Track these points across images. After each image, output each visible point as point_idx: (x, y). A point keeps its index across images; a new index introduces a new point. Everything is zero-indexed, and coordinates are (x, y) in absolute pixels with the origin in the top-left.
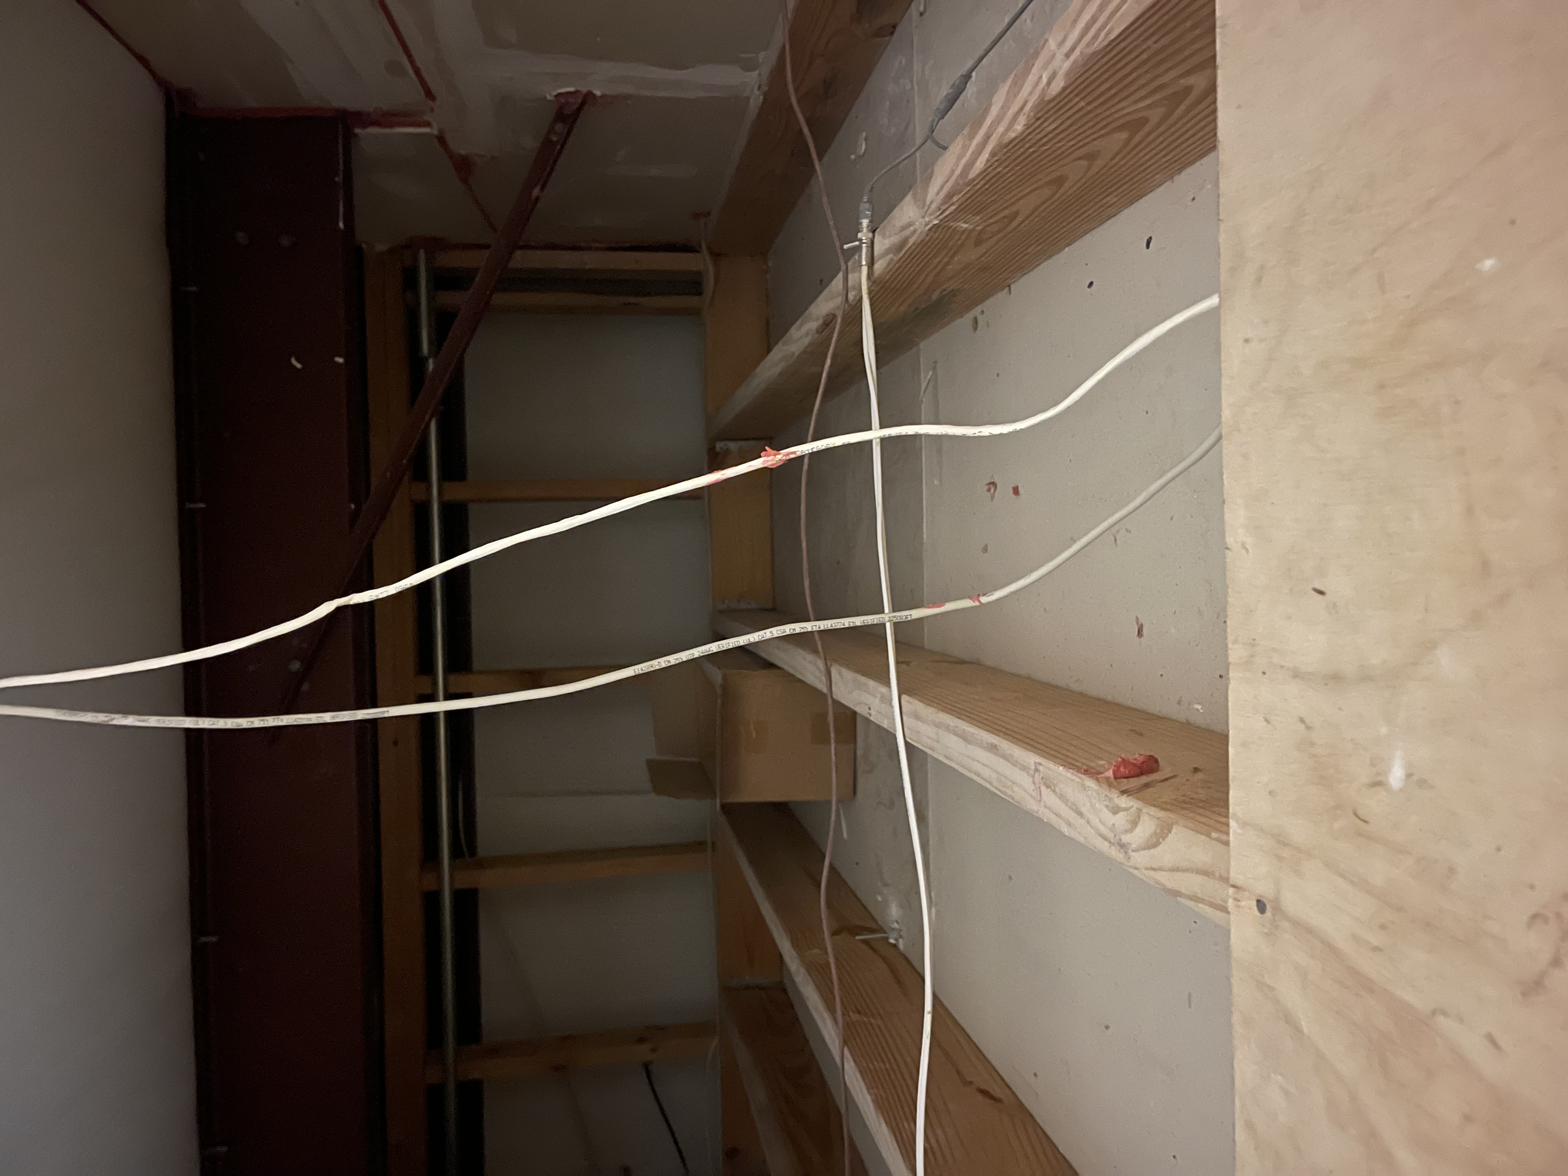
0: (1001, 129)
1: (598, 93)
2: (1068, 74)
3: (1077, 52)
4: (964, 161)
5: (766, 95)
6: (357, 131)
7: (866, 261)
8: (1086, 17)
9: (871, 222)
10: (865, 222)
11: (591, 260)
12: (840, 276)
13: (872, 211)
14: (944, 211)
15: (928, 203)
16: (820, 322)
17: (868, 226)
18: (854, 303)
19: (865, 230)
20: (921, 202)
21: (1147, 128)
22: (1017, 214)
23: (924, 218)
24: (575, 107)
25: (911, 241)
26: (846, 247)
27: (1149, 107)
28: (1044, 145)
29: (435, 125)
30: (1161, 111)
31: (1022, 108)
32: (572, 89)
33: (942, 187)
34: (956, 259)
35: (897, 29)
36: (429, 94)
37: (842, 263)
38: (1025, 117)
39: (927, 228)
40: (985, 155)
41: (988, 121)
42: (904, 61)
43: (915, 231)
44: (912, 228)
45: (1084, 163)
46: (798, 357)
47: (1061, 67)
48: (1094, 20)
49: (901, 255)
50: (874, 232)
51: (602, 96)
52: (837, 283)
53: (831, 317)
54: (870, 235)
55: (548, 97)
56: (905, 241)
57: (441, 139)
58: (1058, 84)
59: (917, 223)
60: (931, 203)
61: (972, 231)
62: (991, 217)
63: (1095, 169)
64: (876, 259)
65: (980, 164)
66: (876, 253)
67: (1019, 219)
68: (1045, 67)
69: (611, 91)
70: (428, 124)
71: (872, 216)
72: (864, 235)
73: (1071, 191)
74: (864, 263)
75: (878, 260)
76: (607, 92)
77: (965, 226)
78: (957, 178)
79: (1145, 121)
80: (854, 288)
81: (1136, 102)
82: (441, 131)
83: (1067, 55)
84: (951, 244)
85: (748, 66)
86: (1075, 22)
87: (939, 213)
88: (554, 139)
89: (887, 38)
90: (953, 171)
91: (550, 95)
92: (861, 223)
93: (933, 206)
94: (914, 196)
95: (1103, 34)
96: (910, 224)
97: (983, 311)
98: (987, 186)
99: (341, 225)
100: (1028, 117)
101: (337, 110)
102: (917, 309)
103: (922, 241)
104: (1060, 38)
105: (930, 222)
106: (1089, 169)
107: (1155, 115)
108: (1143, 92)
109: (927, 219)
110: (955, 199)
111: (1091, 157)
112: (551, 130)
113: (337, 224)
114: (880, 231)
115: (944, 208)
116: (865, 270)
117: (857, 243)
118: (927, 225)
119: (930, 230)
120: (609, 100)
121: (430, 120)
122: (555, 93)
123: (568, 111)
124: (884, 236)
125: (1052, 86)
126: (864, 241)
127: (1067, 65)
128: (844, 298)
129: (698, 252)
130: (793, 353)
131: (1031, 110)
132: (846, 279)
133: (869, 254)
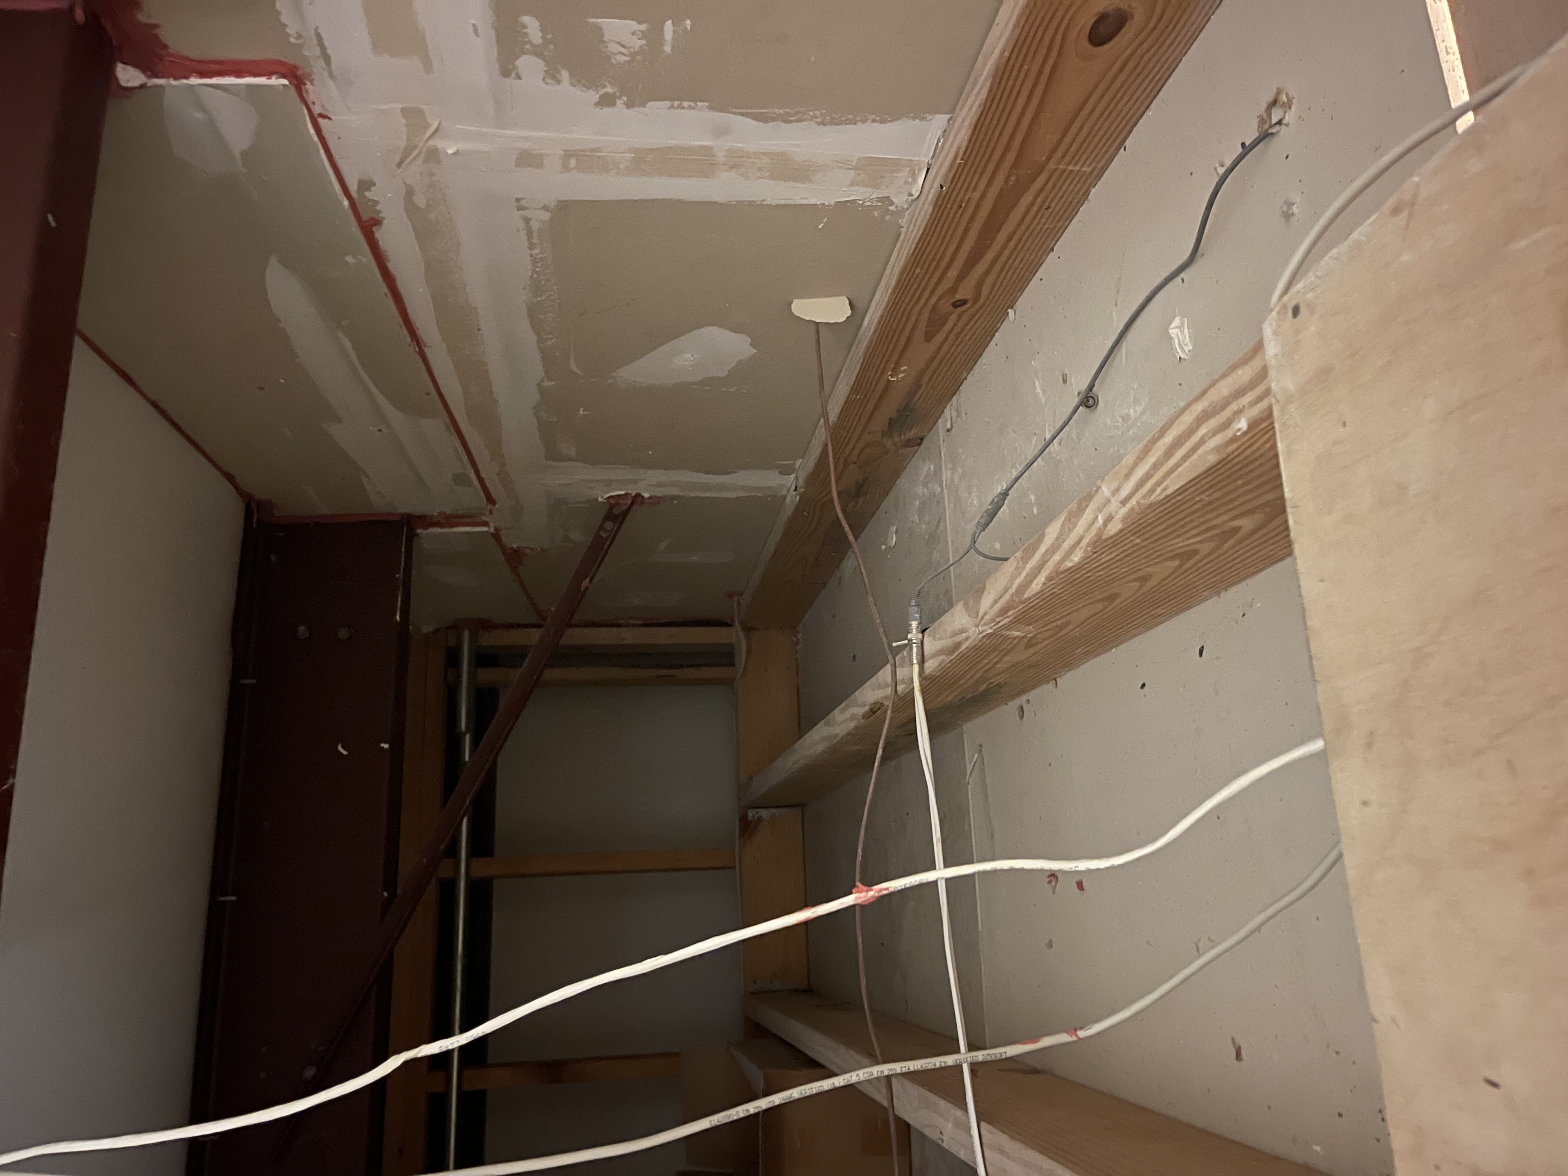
0: (1057, 557)
1: (646, 495)
2: (1125, 519)
3: (1133, 502)
4: (1018, 581)
5: (802, 496)
6: (419, 531)
7: (917, 659)
8: (1140, 472)
9: (920, 623)
10: (914, 624)
11: (629, 636)
12: (888, 667)
13: (921, 614)
14: (999, 622)
15: (981, 615)
16: (867, 708)
17: (917, 627)
18: (902, 695)
19: (914, 631)
20: (974, 612)
21: (1198, 557)
22: (1069, 623)
23: (978, 627)
24: (625, 508)
25: (963, 647)
26: (894, 644)
27: (1201, 542)
28: (1099, 571)
29: (492, 524)
30: (1211, 545)
31: (1078, 542)
32: (623, 492)
33: (996, 602)
34: (1005, 659)
35: (924, 441)
36: (491, 500)
37: (890, 658)
38: (1082, 551)
39: (981, 636)
40: (1041, 579)
41: (1043, 548)
42: (932, 468)
43: (967, 639)
44: (964, 635)
45: (1137, 584)
46: (842, 738)
47: (1117, 512)
48: (1147, 477)
49: (954, 657)
50: (923, 632)
51: (649, 498)
52: (885, 673)
53: (879, 705)
54: (920, 636)
55: (600, 499)
56: (958, 645)
57: (496, 536)
58: (1114, 528)
59: (970, 631)
60: (985, 614)
61: (1023, 637)
62: (1044, 627)
63: (1145, 589)
64: (926, 657)
65: (1037, 585)
66: (926, 653)
67: (1071, 627)
68: (1100, 509)
69: (659, 492)
70: (486, 524)
71: (921, 618)
72: (914, 635)
73: (1121, 606)
74: (915, 662)
75: (928, 659)
76: (653, 494)
77: (1017, 634)
78: (1012, 595)
79: (1196, 552)
80: (903, 680)
81: (1188, 539)
82: (497, 529)
83: (1124, 503)
84: (1004, 646)
85: (786, 471)
86: (1127, 476)
87: (993, 624)
88: (604, 535)
89: (916, 448)
90: (1006, 590)
91: (602, 497)
92: (911, 625)
93: (988, 617)
94: (966, 605)
95: (1159, 490)
96: (962, 631)
97: (1028, 701)
98: (1041, 603)
99: (398, 617)
100: (1086, 551)
101: (403, 515)
102: (964, 698)
103: (975, 646)
104: (1115, 485)
105: (983, 631)
106: (1140, 587)
107: (1205, 548)
108: (1195, 532)
109: (980, 629)
110: (1010, 613)
111: (1144, 579)
112: (601, 527)
113: (395, 615)
114: (930, 632)
115: (998, 620)
116: (916, 669)
117: (906, 642)
118: (980, 633)
119: (984, 636)
120: (656, 501)
121: (487, 520)
122: (607, 496)
123: (616, 511)
124: (934, 638)
125: (1109, 526)
126: (914, 641)
127: (1124, 511)
128: (893, 690)
129: (731, 626)
130: (837, 735)
131: (1088, 545)
132: (894, 673)
133: (920, 653)
